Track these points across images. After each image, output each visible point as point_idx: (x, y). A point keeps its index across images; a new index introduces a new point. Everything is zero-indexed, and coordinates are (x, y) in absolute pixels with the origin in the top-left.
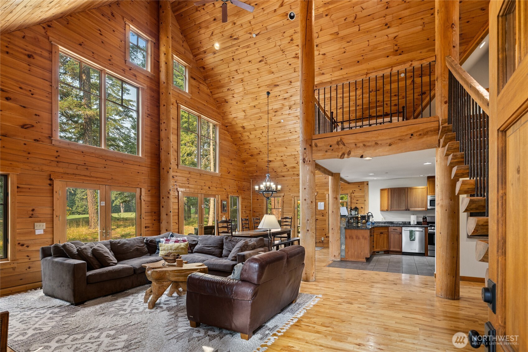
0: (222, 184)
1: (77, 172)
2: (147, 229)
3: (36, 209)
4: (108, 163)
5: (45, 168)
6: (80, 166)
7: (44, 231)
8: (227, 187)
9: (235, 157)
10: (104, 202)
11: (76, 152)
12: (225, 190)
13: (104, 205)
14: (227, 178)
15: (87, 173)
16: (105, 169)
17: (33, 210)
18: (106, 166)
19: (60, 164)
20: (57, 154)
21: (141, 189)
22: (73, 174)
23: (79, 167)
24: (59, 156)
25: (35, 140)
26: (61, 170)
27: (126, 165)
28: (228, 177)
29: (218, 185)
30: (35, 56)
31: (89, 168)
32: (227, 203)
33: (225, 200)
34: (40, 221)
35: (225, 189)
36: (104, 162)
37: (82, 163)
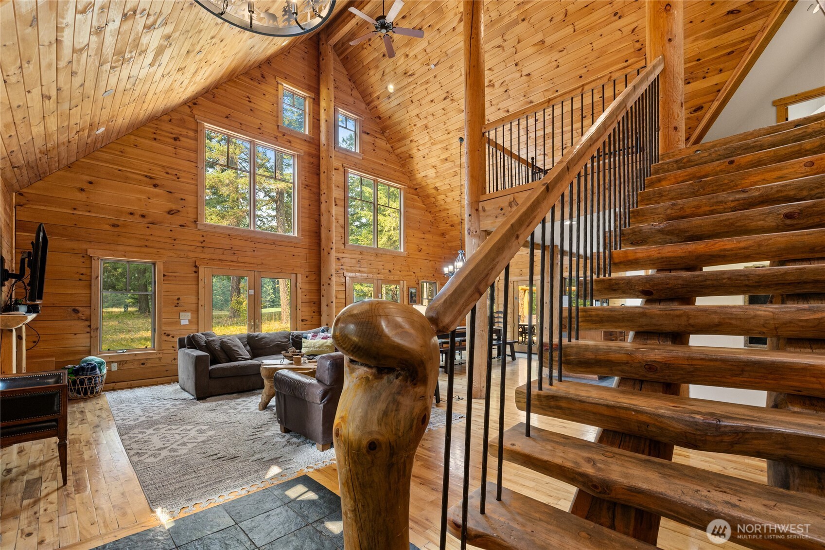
0: (408, 266)
1: (224, 258)
2: (304, 323)
3: (181, 298)
4: (258, 245)
5: (191, 254)
6: (227, 251)
7: (189, 321)
8: (417, 271)
9: (430, 229)
10: (253, 291)
11: (222, 236)
12: (414, 275)
13: (253, 293)
14: (417, 259)
15: (234, 258)
16: (254, 253)
17: (179, 299)
18: (255, 249)
19: (206, 250)
20: (202, 239)
21: (297, 274)
22: (219, 260)
23: (225, 252)
24: (204, 241)
25: (180, 226)
26: (207, 256)
27: (278, 248)
28: (419, 257)
29: (402, 267)
30: (181, 138)
31: (236, 252)
32: (416, 291)
33: (413, 288)
34: (185, 311)
35: (414, 273)
36: (252, 245)
37: (228, 247)
